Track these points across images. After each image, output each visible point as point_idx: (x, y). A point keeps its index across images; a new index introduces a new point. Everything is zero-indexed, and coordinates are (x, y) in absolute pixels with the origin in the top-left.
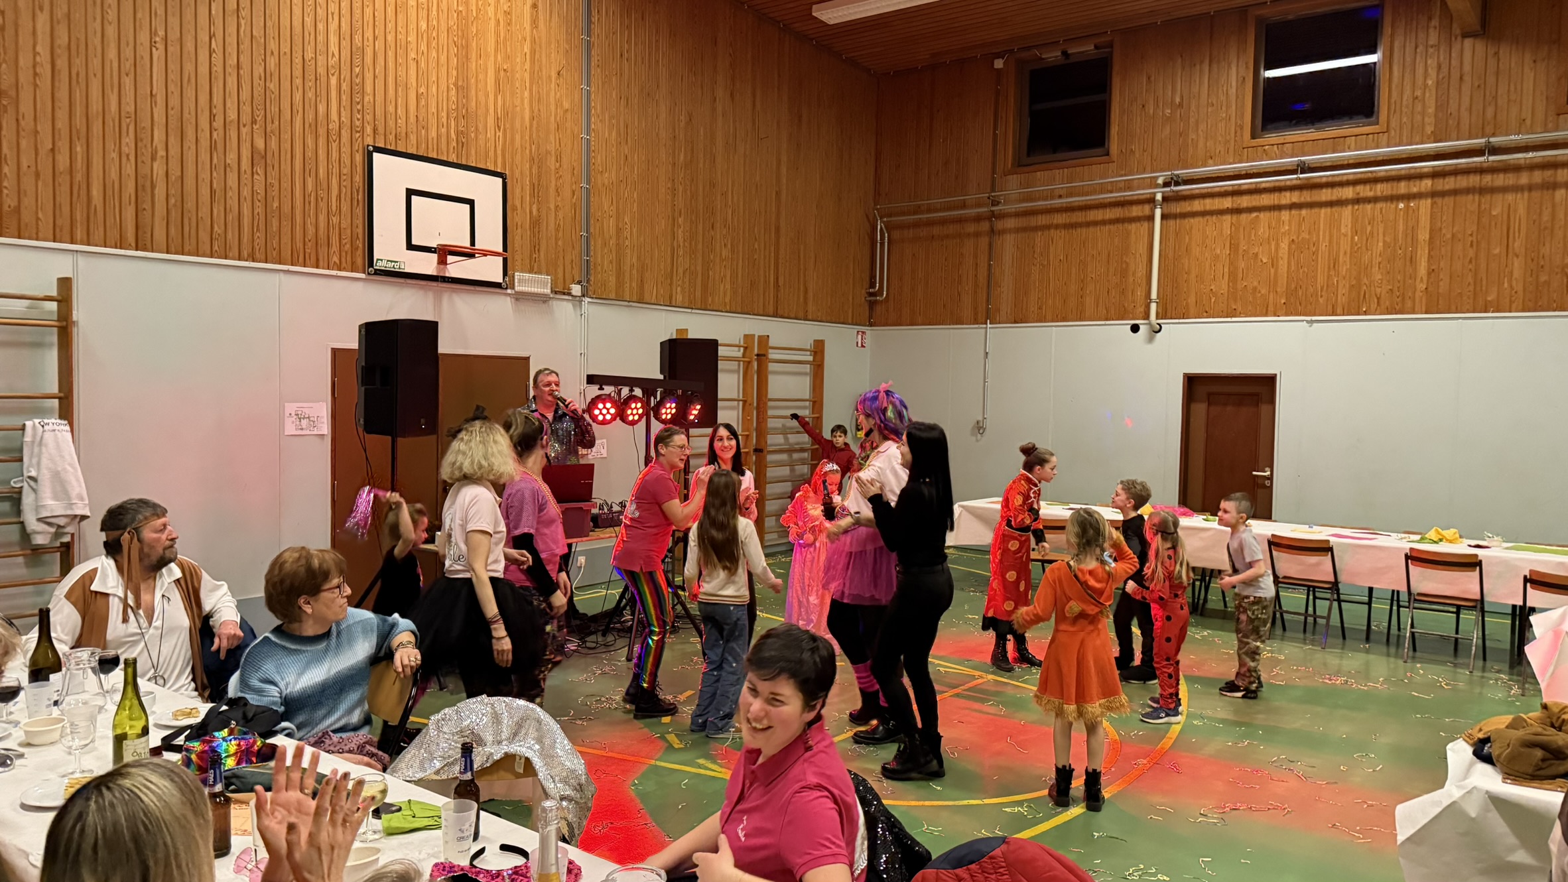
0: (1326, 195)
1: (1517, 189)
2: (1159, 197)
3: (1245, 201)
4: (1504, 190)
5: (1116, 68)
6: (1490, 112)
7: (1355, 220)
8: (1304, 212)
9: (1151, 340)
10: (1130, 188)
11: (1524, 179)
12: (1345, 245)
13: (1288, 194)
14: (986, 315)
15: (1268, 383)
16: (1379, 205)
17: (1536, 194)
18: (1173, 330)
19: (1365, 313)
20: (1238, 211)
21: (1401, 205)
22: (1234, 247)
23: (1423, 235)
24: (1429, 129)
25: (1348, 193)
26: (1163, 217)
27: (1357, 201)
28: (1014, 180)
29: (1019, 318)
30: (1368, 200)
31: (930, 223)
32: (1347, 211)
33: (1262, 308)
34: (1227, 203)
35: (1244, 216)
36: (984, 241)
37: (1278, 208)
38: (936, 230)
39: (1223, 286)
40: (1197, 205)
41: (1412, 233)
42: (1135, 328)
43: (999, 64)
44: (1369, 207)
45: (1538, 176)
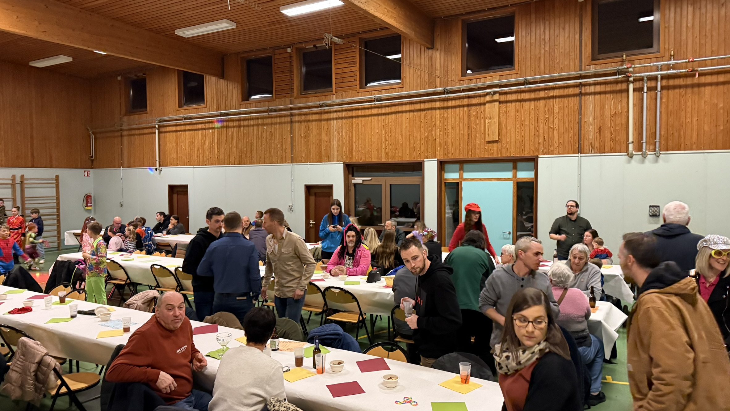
0: (196, 127)
1: (234, 127)
2: (157, 126)
3: (178, 128)
4: (231, 127)
5: (147, 81)
6: (227, 102)
7: (202, 135)
8: (191, 132)
9: (160, 173)
10: (152, 123)
11: (235, 124)
12: (200, 144)
13: (187, 126)
14: (121, 165)
15: (186, 187)
16: (207, 131)
17: (237, 129)
18: (165, 170)
19: (206, 165)
20: (176, 131)
21: (211, 131)
22: (177, 144)
23: (216, 141)
24: (215, 107)
25: (200, 126)
26: (159, 133)
27: (202, 129)
28: (125, 119)
29: (129, 166)
30: (205, 129)
31: (106, 132)
32: (200, 132)
33: (184, 164)
34: (174, 128)
35: (178, 133)
36: (119, 139)
37: (185, 131)
38: (108, 135)
39: (174, 156)
40: (168, 129)
41: (213, 140)
42: (156, 169)
43: (119, 78)
44: (204, 131)
45: (237, 123)
